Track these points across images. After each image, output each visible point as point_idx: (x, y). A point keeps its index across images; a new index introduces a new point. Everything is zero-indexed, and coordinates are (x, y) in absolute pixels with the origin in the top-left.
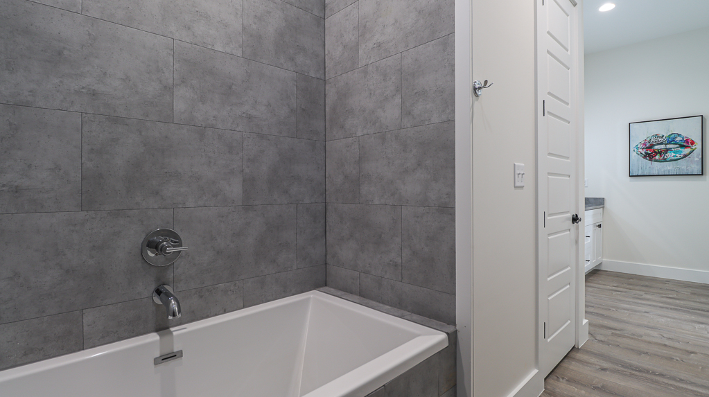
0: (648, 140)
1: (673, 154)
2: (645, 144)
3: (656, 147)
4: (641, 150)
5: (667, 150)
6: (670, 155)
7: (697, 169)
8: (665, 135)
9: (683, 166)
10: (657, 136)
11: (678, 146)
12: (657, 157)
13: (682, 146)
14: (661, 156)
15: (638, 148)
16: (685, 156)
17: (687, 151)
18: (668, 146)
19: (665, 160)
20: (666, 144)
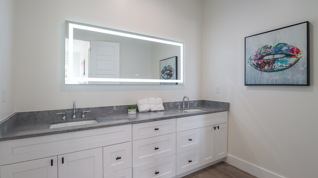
0: (259, 51)
1: (280, 64)
2: (256, 56)
3: (266, 58)
4: (253, 61)
5: (274, 60)
6: (277, 65)
7: (302, 78)
8: (273, 46)
9: (289, 76)
10: (266, 47)
11: (284, 55)
12: (266, 67)
13: (288, 56)
14: (269, 66)
15: (251, 60)
16: (291, 65)
17: (292, 60)
18: (276, 56)
19: (272, 70)
20: (274, 55)
